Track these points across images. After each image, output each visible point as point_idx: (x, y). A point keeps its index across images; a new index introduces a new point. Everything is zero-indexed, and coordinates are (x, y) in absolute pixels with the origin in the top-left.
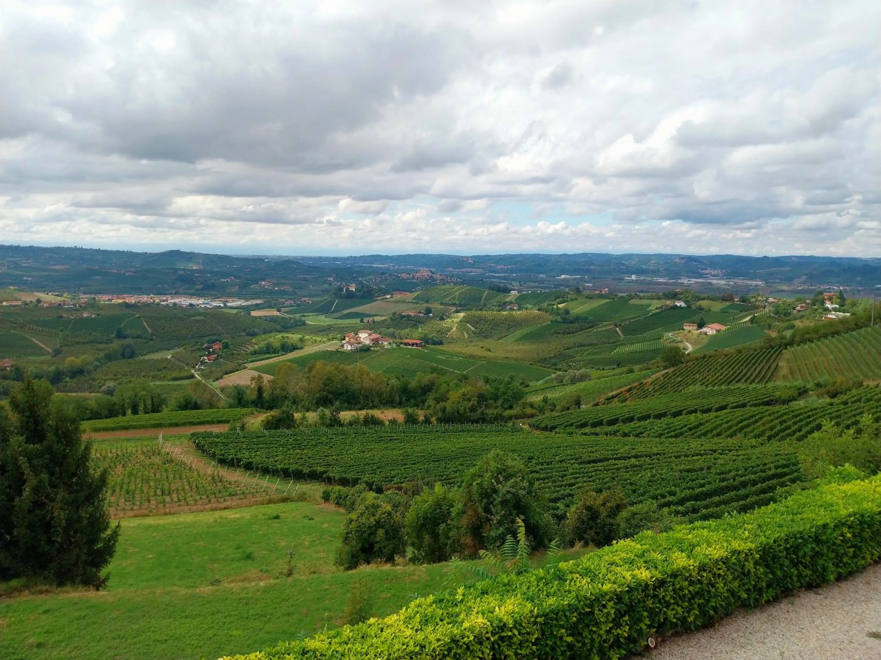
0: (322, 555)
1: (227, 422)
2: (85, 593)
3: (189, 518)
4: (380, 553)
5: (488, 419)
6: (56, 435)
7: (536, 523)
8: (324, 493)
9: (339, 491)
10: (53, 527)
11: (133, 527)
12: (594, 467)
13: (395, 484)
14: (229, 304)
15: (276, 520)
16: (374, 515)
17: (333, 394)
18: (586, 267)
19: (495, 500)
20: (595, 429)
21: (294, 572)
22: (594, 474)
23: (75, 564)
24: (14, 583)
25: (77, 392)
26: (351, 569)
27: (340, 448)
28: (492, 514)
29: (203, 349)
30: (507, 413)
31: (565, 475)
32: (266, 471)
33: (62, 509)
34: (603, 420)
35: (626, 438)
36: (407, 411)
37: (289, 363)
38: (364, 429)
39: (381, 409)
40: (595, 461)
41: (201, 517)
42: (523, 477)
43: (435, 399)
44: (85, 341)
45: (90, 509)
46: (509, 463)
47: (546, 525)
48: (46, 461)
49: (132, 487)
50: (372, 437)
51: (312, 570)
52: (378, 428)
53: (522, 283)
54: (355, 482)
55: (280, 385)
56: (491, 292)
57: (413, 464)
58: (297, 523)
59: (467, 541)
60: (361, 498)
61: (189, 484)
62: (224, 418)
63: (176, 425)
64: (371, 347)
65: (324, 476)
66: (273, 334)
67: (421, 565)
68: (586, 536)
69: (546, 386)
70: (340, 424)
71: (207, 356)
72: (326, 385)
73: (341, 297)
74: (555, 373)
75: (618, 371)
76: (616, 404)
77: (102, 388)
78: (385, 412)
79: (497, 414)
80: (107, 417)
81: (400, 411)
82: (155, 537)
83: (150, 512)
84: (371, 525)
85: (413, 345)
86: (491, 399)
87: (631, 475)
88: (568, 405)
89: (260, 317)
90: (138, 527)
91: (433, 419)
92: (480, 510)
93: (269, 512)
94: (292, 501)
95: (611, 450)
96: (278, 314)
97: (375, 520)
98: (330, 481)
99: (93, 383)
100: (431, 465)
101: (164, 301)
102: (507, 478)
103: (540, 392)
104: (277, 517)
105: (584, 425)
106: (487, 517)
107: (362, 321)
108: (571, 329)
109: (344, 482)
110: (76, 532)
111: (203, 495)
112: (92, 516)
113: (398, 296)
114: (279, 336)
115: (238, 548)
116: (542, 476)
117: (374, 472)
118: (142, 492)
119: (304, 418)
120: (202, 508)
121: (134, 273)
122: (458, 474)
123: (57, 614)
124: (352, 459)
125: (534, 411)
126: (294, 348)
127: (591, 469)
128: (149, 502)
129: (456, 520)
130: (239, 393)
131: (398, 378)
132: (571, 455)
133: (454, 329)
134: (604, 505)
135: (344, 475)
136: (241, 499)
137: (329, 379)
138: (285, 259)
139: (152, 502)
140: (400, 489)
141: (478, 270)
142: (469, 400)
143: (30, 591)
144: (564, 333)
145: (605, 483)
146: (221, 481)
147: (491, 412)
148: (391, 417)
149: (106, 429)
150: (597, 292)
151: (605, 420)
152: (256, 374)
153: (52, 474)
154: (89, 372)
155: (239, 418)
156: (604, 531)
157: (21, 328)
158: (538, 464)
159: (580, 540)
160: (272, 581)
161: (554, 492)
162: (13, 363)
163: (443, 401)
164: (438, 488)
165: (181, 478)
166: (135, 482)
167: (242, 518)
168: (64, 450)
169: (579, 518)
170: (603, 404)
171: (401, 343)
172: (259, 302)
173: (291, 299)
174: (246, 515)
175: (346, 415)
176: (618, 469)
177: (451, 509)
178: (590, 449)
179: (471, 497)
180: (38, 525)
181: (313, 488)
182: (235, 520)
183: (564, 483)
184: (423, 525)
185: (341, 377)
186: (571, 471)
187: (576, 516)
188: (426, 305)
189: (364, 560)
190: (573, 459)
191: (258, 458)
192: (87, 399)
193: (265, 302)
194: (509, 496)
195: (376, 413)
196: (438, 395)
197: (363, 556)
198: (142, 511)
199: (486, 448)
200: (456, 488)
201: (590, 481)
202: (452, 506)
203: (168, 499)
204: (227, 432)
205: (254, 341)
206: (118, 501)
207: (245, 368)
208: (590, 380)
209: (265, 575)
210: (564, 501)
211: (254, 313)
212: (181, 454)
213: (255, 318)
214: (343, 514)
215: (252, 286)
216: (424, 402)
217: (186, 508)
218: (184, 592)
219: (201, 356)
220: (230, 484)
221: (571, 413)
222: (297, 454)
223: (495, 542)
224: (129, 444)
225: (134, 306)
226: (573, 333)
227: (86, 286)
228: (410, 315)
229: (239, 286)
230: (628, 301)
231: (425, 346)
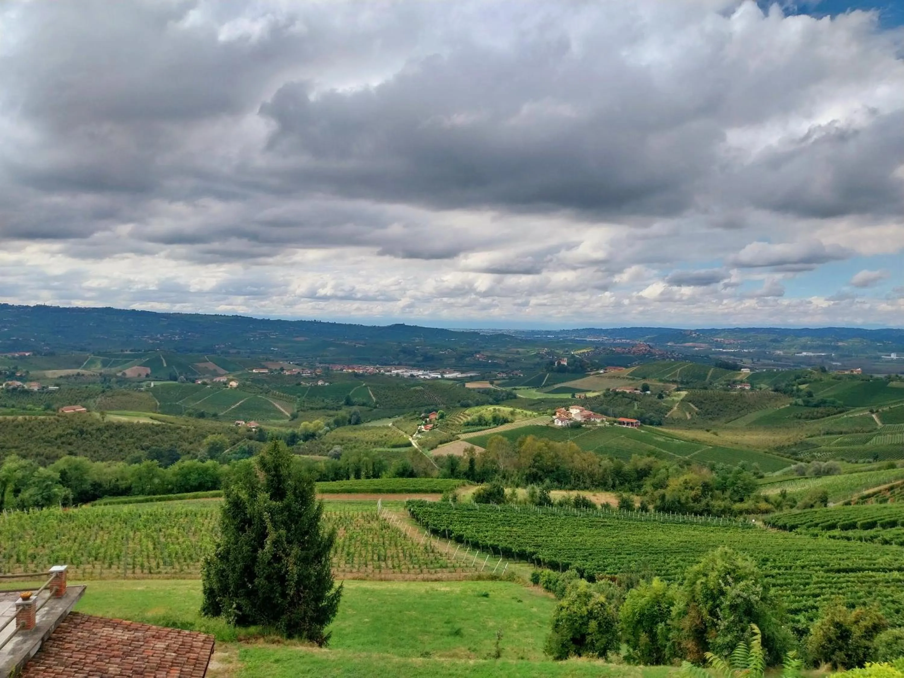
0: (530, 640)
1: (440, 492)
2: (310, 648)
3: (402, 586)
4: (592, 647)
5: (714, 511)
6: (294, 494)
7: (771, 635)
8: (533, 575)
9: (549, 575)
10: (287, 580)
11: (352, 590)
12: (844, 577)
13: (608, 573)
14: (446, 376)
15: (485, 598)
16: (586, 605)
17: (543, 471)
18: (833, 344)
19: (722, 603)
20: (846, 532)
21: (502, 654)
22: (844, 585)
23: (303, 619)
24: (252, 629)
25: (308, 454)
26: (562, 660)
27: (550, 529)
28: (718, 618)
29: (421, 418)
30: (737, 506)
31: (808, 584)
32: (475, 546)
33: (295, 564)
34: (856, 523)
35: (887, 547)
36: (621, 496)
37: (500, 437)
38: (575, 511)
39: (593, 491)
40: (846, 571)
41: (413, 586)
42: (756, 581)
43: (653, 485)
44: (318, 407)
45: (318, 568)
46: (740, 563)
47: (784, 639)
48: (285, 518)
49: (352, 550)
50: (584, 521)
51: (520, 655)
52: (590, 511)
53: (755, 360)
54: (565, 567)
55: (491, 458)
56: (718, 369)
57: (628, 554)
58: (505, 603)
59: (689, 646)
60: (571, 584)
61: (403, 552)
62: (438, 488)
63: (394, 492)
64: (583, 424)
65: (534, 557)
66: (485, 407)
67: (636, 665)
68: (834, 657)
69: (783, 478)
70: (549, 503)
71: (424, 425)
72: (536, 462)
73: (552, 370)
74: (796, 464)
75: (875, 465)
76: (872, 505)
77: (331, 452)
78: (598, 494)
79: (725, 507)
80: (333, 480)
81: (613, 495)
82: (370, 601)
83: (367, 576)
84: (583, 615)
85: (628, 424)
86: (717, 489)
87: (893, 591)
88: (812, 502)
89: (474, 389)
90: (356, 590)
91: (651, 507)
92: (705, 612)
93: (478, 589)
94: (501, 580)
95: (867, 559)
96: (490, 386)
97: (588, 610)
98: (539, 563)
99: (323, 446)
100: (648, 558)
101: (388, 371)
102: (737, 580)
103: (777, 485)
104: (486, 595)
105: (832, 527)
106: (713, 622)
107: (573, 396)
108: (815, 413)
109: (554, 566)
110: (305, 588)
111: (415, 564)
112: (319, 574)
113: (613, 371)
114: (491, 408)
115: (448, 622)
116: (779, 582)
117: (585, 559)
118: (360, 555)
119: (514, 494)
120: (414, 577)
121: (364, 345)
122: (679, 570)
123: (286, 665)
124: (561, 542)
125: (770, 506)
126: (505, 421)
127: (842, 579)
128: (366, 566)
129: (676, 620)
130: (452, 464)
131: (611, 460)
132: (815, 561)
133: (675, 408)
134: (856, 622)
135: (554, 559)
136: (450, 572)
137: (539, 455)
138: (500, 332)
139: (369, 567)
140: (613, 579)
141: (703, 345)
142: (692, 489)
143: (265, 640)
144: (807, 418)
145: (860, 598)
146: (433, 552)
147: (718, 504)
148: (603, 501)
149: (332, 492)
150: (846, 373)
151: (859, 523)
152: (468, 445)
153: (289, 530)
154: (320, 435)
155: (452, 489)
156: (857, 654)
157: (266, 393)
158: (774, 567)
159: (826, 662)
160: (482, 661)
161: (794, 602)
162: (258, 425)
163: (662, 487)
164: (656, 582)
165: (396, 545)
166: (355, 544)
167: (452, 592)
168: (300, 509)
169: (825, 635)
170: (857, 503)
171: (615, 422)
172: (472, 374)
173: (503, 372)
174: (456, 589)
175: (556, 495)
176: (876, 583)
177: (671, 608)
178: (839, 556)
179: (694, 597)
180: (274, 577)
181: (522, 568)
182: (445, 594)
183: (807, 592)
184: (639, 622)
185: (552, 454)
186: (815, 579)
187: (822, 632)
188: (643, 382)
189: (575, 651)
190: (817, 565)
191: (469, 532)
192: (317, 462)
193: (479, 374)
194: (739, 601)
195: (588, 495)
196: (655, 480)
197: (573, 647)
198: (360, 574)
199: (711, 544)
200: (676, 586)
201: (839, 594)
202: (673, 605)
203: (383, 564)
204: (440, 502)
205: (467, 412)
206: (339, 563)
207: (458, 439)
208: (840, 474)
209: (473, 653)
210: (806, 614)
211: (469, 385)
212: (397, 521)
213: (470, 389)
214: (552, 600)
215: (468, 359)
216: (640, 487)
217: (399, 575)
218: (397, 660)
219: (418, 425)
220: (441, 555)
221: (816, 512)
222: (506, 531)
223: (722, 650)
224: (351, 507)
225: (362, 375)
226: (818, 418)
227: (322, 356)
228: (625, 392)
229: (456, 358)
230: (887, 383)
231: (641, 425)
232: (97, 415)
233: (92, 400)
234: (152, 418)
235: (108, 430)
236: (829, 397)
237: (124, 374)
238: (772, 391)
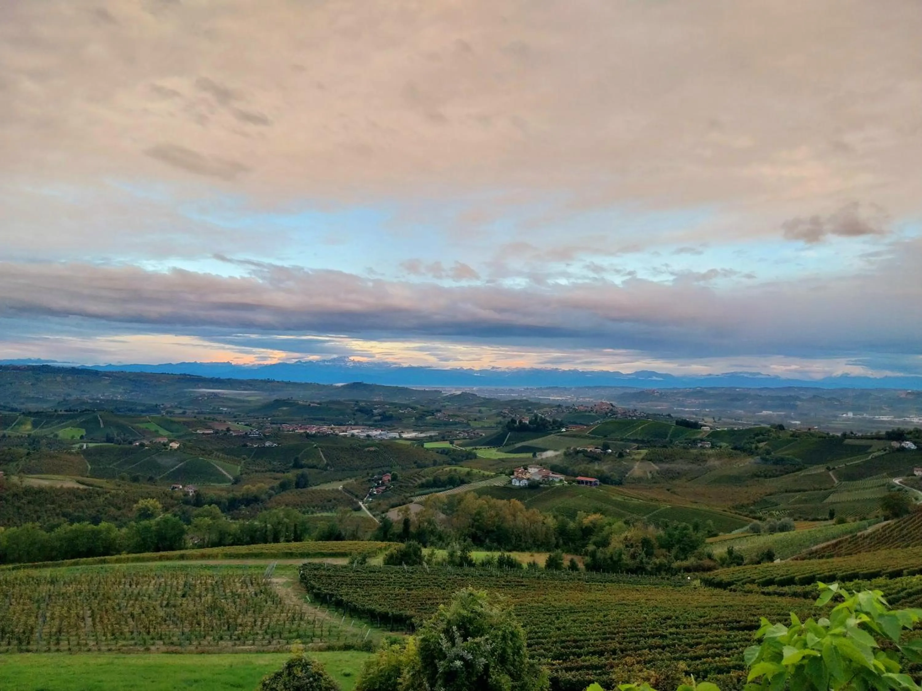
1: (352, 555)
5: (648, 569)
14: (405, 435)
17: (483, 531)
18: (793, 403)
20: (782, 588)
30: (678, 564)
34: (794, 578)
36: (554, 555)
38: (495, 571)
39: (532, 552)
43: (596, 544)
44: (264, 469)
52: (511, 571)
53: (716, 419)
55: (427, 518)
56: (679, 428)
64: (541, 484)
70: (471, 564)
71: (376, 487)
72: (475, 521)
74: (752, 522)
79: (663, 564)
85: (587, 483)
88: (758, 559)
89: (432, 449)
96: (451, 446)
101: (343, 432)
103: (727, 543)
105: (769, 583)
107: (534, 455)
108: (774, 471)
113: (574, 430)
114: (448, 469)
119: (431, 555)
121: (318, 404)
126: (462, 482)
131: (557, 518)
133: (636, 467)
137: (479, 514)
141: (665, 404)
144: (766, 476)
148: (533, 561)
150: (805, 431)
151: (797, 578)
154: (263, 501)
157: (209, 455)
162: (196, 489)
163: (603, 545)
171: (574, 481)
172: (433, 433)
173: (464, 431)
185: (492, 512)
188: (604, 440)
193: (439, 434)
204: (343, 565)
205: (422, 473)
207: (412, 502)
208: (791, 530)
211: (427, 445)
212: (280, 585)
213: (428, 450)
215: (428, 418)
216: (580, 546)
219: (370, 488)
225: (314, 436)
226: (777, 476)
227: (274, 416)
228: (586, 451)
229: (415, 418)
230: (843, 440)
231: (600, 485)
232: (15, 479)
233: (15, 464)
234: (78, 482)
235: (26, 496)
236: (789, 455)
237: (56, 436)
238: (732, 449)
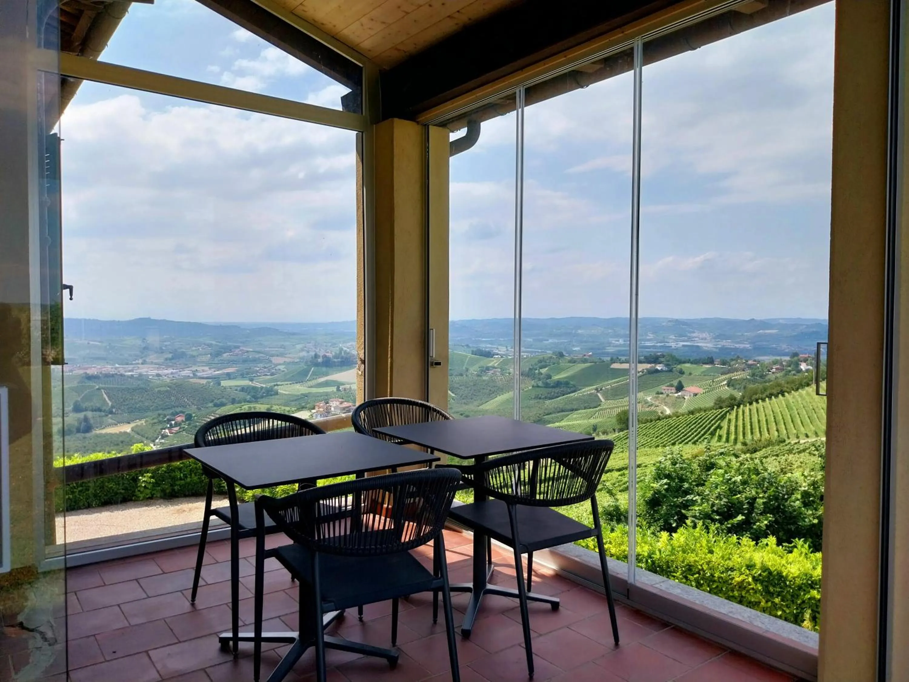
14: (199, 374)
29: (165, 421)
56: (474, 356)
66: (240, 405)
71: (169, 428)
73: (317, 364)
89: (231, 387)
96: (250, 383)
101: (130, 371)
107: (338, 389)
121: (99, 342)
144: (546, 398)
150: (580, 356)
172: (230, 371)
173: (265, 368)
193: (237, 371)
205: (219, 412)
213: (226, 388)
215: (225, 355)
219: (162, 429)
225: (95, 377)
226: (555, 398)
229: (211, 354)
230: (610, 365)
236: (564, 378)
